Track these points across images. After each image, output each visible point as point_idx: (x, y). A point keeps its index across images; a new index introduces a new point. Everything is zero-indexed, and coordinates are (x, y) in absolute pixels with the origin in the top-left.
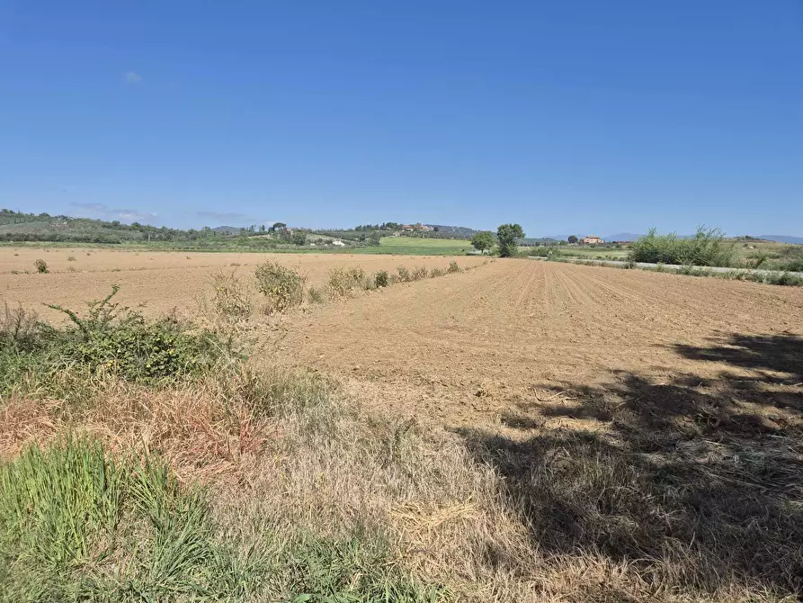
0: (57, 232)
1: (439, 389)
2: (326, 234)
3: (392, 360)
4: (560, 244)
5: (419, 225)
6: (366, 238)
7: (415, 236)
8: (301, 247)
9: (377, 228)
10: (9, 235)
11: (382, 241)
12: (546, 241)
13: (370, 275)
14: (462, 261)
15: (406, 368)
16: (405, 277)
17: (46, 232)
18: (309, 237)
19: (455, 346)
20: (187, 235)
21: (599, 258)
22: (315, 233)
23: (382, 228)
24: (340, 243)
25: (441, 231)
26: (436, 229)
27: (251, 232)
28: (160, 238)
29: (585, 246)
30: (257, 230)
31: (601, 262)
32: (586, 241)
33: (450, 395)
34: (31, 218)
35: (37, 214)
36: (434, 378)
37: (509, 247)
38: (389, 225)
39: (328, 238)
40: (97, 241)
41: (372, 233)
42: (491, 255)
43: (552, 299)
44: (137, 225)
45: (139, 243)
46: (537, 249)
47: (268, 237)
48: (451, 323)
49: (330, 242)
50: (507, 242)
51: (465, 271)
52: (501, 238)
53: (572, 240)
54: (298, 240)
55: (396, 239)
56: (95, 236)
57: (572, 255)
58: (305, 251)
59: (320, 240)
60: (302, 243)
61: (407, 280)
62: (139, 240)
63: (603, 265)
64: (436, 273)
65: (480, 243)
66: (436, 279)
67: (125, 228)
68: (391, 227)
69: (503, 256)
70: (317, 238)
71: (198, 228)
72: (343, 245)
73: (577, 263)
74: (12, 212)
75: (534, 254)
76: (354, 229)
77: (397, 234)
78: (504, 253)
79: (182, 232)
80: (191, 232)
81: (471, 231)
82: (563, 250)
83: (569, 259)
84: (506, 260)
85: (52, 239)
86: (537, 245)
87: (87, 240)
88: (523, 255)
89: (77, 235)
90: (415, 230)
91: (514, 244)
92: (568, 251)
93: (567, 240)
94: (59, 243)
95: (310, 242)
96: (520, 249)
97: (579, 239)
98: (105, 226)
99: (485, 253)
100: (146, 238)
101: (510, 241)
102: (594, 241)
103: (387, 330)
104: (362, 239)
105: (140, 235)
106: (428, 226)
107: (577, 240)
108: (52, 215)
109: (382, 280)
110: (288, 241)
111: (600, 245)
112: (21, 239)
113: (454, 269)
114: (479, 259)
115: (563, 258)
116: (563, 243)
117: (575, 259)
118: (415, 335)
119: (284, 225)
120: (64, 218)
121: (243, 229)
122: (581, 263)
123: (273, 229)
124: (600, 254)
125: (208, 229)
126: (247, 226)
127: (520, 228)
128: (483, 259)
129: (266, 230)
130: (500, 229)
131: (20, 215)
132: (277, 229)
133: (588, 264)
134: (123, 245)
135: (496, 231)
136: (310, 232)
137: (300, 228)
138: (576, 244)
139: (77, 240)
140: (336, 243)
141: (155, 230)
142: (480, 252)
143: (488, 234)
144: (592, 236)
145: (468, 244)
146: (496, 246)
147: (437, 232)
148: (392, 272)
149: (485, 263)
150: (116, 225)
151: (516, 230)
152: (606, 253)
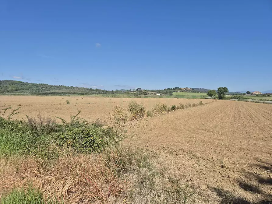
0: (75, 92)
1: (202, 161)
2: (155, 91)
3: (179, 144)
4: (243, 95)
5: (187, 88)
6: (168, 92)
7: (185, 92)
8: (146, 96)
9: (172, 89)
10: (62, 93)
11: (173, 93)
12: (237, 94)
13: (169, 107)
14: (204, 101)
15: (185, 149)
16: (182, 107)
17: (72, 92)
18: (148, 92)
19: (207, 139)
20: (111, 92)
21: (261, 100)
22: (150, 91)
23: (173, 89)
24: (159, 94)
25: (195, 90)
26: (193, 89)
27: (130, 91)
28: (103, 93)
29: (254, 95)
30: (132, 90)
31: (262, 101)
32: (254, 93)
33: (207, 166)
34: (68, 88)
35: (70, 87)
36: (199, 155)
37: (222, 96)
38: (176, 88)
39: (155, 93)
40: (86, 94)
41: (170, 91)
42: (215, 98)
43: (246, 117)
44: (97, 89)
45: (97, 95)
46: (233, 96)
47: (136, 92)
48: (203, 127)
49: (156, 94)
50: (221, 94)
51: (205, 105)
52: (219, 93)
53: (248, 93)
54: (145, 93)
55: (179, 93)
56: (85, 93)
57: (249, 99)
58: (147, 97)
59: (152, 94)
60: (146, 95)
61: (183, 108)
62: (98, 94)
63: (263, 103)
64: (194, 105)
65: (210, 94)
66: (194, 107)
67: (94, 90)
68: (177, 89)
69: (220, 99)
70: (151, 93)
71: (114, 90)
72: (160, 95)
73: (251, 102)
74: (63, 86)
75: (232, 98)
76: (164, 89)
77: (179, 91)
78: (220, 98)
79: (110, 91)
80: (112, 91)
81: (206, 90)
82: (245, 97)
83: (248, 100)
84: (221, 100)
85: (74, 94)
86: (233, 95)
87: (83, 94)
88: (228, 99)
89: (81, 93)
90: (185, 90)
91: (224, 94)
92: (246, 97)
93: (246, 93)
94: (75, 95)
95: (149, 94)
96: (227, 96)
97: (251, 92)
98: (88, 90)
99: (212, 98)
100: (99, 93)
101: (223, 93)
102: (258, 93)
103: (176, 129)
104: (166, 93)
105: (98, 92)
106: (190, 88)
107: (250, 93)
108: (74, 87)
109: (174, 108)
110: (142, 94)
111: (260, 95)
112: (65, 94)
113: (201, 104)
114: (210, 100)
115: (246, 100)
116: (244, 94)
117: (250, 100)
118: (188, 132)
119: (140, 89)
120: (77, 87)
121: (128, 90)
122: (254, 102)
123: (137, 90)
124: (261, 98)
125: (117, 90)
126: (129, 89)
127: (226, 89)
128: (212, 100)
129: (135, 90)
130: (218, 89)
131: (65, 87)
132: (138, 90)
133: (256, 102)
134: (93, 95)
135: (217, 90)
136: (149, 91)
137: (146, 90)
138: (250, 94)
139: (80, 94)
140: (157, 94)
141: (102, 91)
142: (210, 97)
143: (214, 91)
144: (257, 91)
145: (206, 94)
146: (217, 95)
147: (193, 90)
148: (177, 105)
149: (213, 102)
150: (91, 89)
151: (225, 89)
152: (263, 98)
